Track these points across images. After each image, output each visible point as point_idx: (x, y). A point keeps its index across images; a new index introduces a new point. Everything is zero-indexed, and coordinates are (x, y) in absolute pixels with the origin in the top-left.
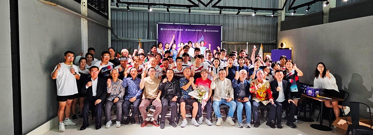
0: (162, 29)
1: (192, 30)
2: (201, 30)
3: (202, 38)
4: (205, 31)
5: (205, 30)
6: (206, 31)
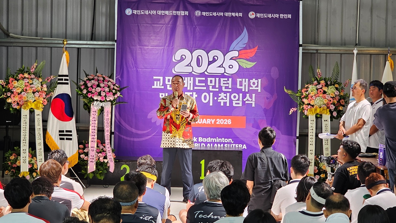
0: (129, 12)
1: (215, 14)
2: (241, 15)
3: (244, 38)
4: (252, 15)
5: (251, 13)
6: (256, 17)
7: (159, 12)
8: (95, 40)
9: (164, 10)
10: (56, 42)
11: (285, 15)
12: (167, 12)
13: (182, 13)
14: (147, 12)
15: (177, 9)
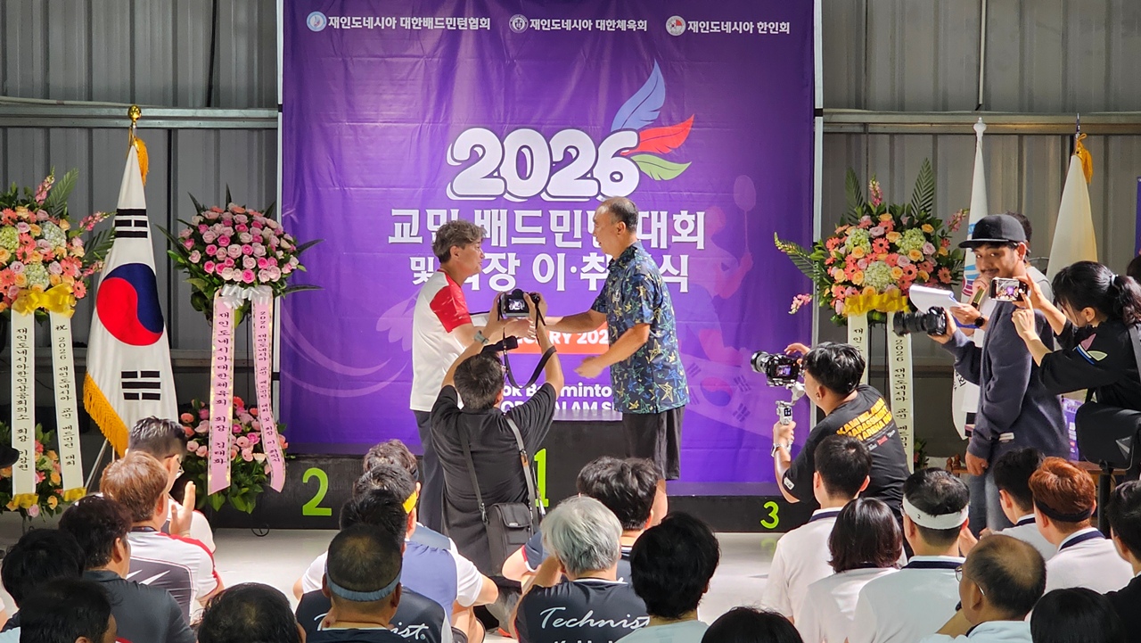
0: (316, 21)
1: (567, 25)
2: (643, 25)
3: (652, 94)
4: (675, 26)
5: (673, 20)
6: (688, 32)
7: (407, 22)
8: (218, 106)
9: (421, 14)
10: (105, 112)
11: (772, 25)
12: (428, 22)
13: (471, 23)
14: (370, 23)
15: (459, 13)
